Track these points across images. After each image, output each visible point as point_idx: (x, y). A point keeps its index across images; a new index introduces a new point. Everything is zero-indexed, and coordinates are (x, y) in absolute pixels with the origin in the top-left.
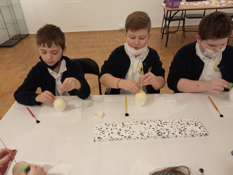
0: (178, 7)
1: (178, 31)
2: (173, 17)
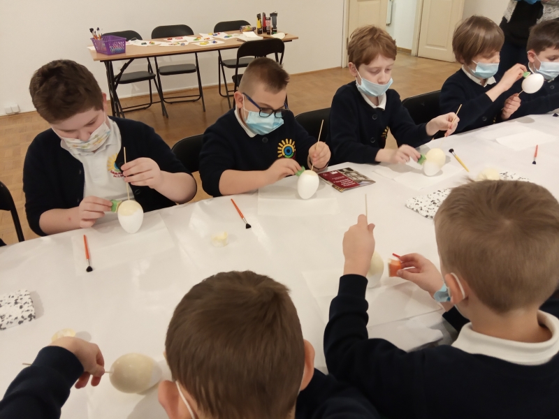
0: (123, 51)
1: (151, 103)
2: (120, 74)
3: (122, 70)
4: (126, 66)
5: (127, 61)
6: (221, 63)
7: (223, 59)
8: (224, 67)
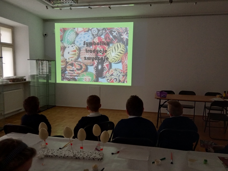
0: (165, 97)
2: (163, 104)
3: (164, 103)
4: (166, 102)
5: (167, 100)
6: (205, 107)
7: (206, 106)
8: (206, 109)
